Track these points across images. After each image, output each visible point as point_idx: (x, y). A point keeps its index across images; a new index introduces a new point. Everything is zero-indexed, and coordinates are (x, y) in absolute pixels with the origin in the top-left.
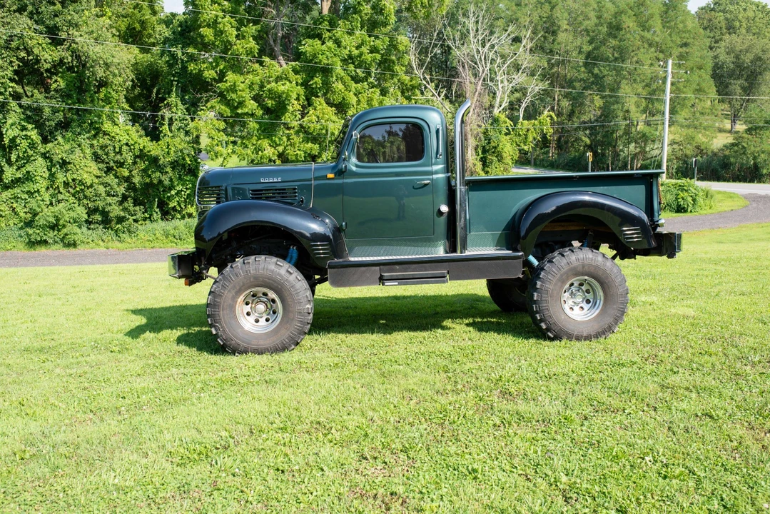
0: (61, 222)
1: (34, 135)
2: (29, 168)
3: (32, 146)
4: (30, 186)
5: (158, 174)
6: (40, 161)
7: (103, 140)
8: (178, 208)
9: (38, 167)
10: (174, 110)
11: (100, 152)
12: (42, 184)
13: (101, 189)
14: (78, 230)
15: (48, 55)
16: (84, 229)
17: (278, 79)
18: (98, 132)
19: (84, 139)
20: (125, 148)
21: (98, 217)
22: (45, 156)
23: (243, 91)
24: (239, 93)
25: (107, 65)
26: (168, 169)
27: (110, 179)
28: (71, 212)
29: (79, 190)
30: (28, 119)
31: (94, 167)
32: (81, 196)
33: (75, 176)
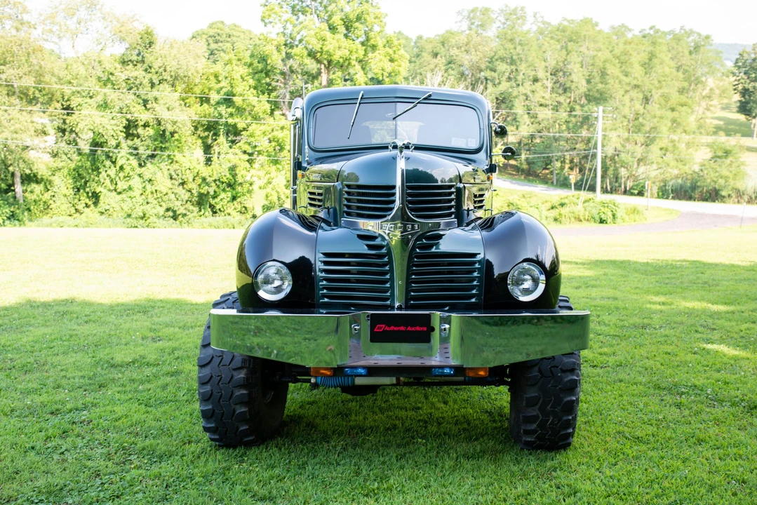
0: (147, 215)
1: (135, 163)
2: (131, 183)
3: (133, 170)
4: (130, 193)
5: (207, 187)
6: (137, 178)
7: (175, 166)
8: (222, 209)
9: (136, 183)
10: (221, 147)
11: (173, 173)
12: (137, 192)
13: (172, 196)
14: (157, 220)
15: (143, 116)
16: (161, 220)
17: (282, 128)
18: (172, 160)
19: (163, 165)
20: (188, 171)
21: (171, 214)
22: (140, 175)
23: (259, 136)
24: (256, 138)
25: (175, 123)
26: (213, 184)
27: (180, 190)
28: (153, 209)
29: (159, 197)
30: (131, 154)
31: (168, 183)
32: (160, 200)
33: (156, 188)
